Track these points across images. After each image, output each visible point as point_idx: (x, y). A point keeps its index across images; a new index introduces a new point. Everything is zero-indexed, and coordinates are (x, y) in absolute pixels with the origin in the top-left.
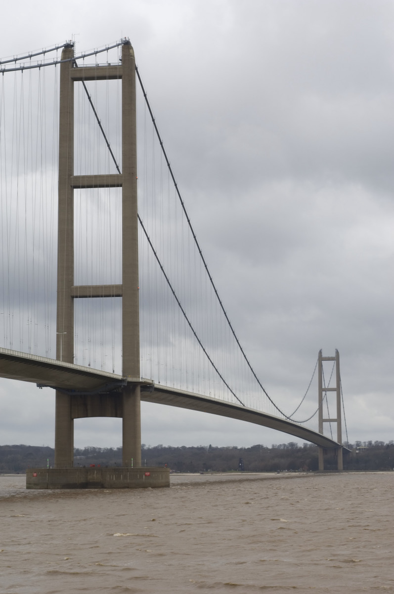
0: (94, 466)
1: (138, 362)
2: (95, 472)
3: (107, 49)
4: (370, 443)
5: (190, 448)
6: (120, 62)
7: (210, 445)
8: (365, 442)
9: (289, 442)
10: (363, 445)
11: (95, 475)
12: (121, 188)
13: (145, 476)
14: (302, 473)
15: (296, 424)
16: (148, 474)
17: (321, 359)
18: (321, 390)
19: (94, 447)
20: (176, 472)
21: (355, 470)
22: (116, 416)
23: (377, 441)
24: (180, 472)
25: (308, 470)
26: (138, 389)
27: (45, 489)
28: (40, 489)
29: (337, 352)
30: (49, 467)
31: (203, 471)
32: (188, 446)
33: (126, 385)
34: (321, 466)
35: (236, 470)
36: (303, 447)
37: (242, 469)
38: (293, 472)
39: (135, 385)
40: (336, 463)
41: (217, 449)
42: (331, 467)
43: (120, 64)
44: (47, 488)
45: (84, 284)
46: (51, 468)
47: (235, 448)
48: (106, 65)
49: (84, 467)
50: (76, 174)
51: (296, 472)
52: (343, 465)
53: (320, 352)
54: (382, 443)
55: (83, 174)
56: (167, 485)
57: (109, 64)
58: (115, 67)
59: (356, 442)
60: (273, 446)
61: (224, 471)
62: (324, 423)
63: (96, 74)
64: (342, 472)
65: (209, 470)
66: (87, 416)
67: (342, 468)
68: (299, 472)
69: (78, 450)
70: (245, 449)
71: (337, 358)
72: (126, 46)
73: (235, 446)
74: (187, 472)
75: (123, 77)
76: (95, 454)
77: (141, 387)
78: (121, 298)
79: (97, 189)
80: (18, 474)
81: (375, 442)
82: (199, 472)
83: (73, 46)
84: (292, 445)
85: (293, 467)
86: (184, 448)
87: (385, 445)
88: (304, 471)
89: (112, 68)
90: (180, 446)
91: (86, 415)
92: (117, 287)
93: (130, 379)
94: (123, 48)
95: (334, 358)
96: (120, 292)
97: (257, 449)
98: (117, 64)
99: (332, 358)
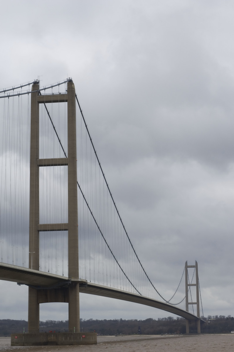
0: (51, 332)
1: (78, 269)
2: (52, 335)
3: (59, 85)
4: (217, 317)
5: (109, 321)
7: (121, 319)
8: (214, 316)
9: (168, 317)
10: (212, 318)
11: (52, 337)
12: (67, 166)
13: (82, 337)
14: (176, 335)
15: (172, 305)
16: (84, 336)
17: (187, 267)
18: (187, 285)
19: (51, 321)
20: (100, 335)
21: (208, 333)
22: (65, 302)
23: (221, 316)
24: (103, 335)
25: (180, 334)
26: (78, 286)
27: (22, 346)
28: (19, 346)
29: (196, 263)
30: (25, 332)
31: (117, 334)
32: (107, 320)
33: (71, 283)
34: (188, 330)
35: (136, 334)
36: (176, 319)
37: (140, 333)
38: (171, 334)
39: (75, 283)
40: (196, 329)
41: (125, 321)
42: (193, 331)
43: (66, 93)
44: (23, 346)
45: (45, 223)
46: (26, 333)
47: (136, 320)
48: (58, 94)
49: (46, 332)
50: (40, 158)
52: (201, 330)
53: (186, 263)
54: (224, 317)
55: (45, 158)
56: (96, 343)
57: (60, 93)
58: (63, 95)
59: (209, 316)
60: (159, 319)
61: (129, 334)
62: (189, 305)
63: (52, 99)
64: (200, 334)
65: (120, 334)
66: (47, 302)
67: (200, 332)
68: (174, 334)
69: (42, 322)
70: (142, 321)
71: (196, 266)
72: (70, 82)
73: (136, 319)
74: (107, 335)
75: (68, 101)
76: (52, 325)
77: (80, 284)
78: (67, 231)
79: (53, 166)
80: (6, 337)
81: (220, 316)
82: (114, 335)
83: (38, 83)
84: (170, 318)
85: (170, 332)
86: (105, 320)
87: (225, 318)
88: (177, 334)
89: (61, 96)
90: (103, 319)
92: (65, 224)
93: (73, 280)
94: (68, 84)
95: (194, 266)
96: (67, 228)
97: (149, 320)
98: (64, 93)
99: (193, 266)
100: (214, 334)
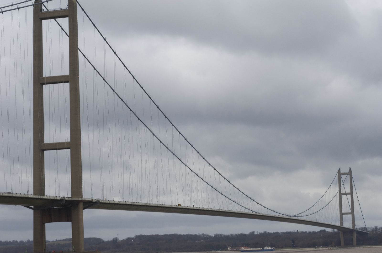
1: (81, 188)
6: (68, 7)
7: (298, 231)
14: (331, 248)
17: (340, 174)
18: (341, 194)
22: (68, 221)
25: (335, 246)
29: (350, 170)
34: (342, 243)
35: (290, 247)
37: (294, 246)
39: (78, 202)
40: (352, 240)
42: (349, 244)
43: (68, 8)
48: (60, 9)
50: (44, 76)
51: (326, 247)
52: (357, 242)
53: (339, 170)
57: (62, 9)
58: (65, 10)
60: (309, 231)
62: (343, 216)
64: (356, 247)
67: (356, 244)
68: (329, 247)
71: (350, 173)
75: (69, 16)
85: (326, 244)
88: (332, 247)
89: (62, 11)
91: (51, 221)
92: (67, 143)
96: (69, 146)
98: (66, 9)
99: (347, 173)
100: (371, 246)
